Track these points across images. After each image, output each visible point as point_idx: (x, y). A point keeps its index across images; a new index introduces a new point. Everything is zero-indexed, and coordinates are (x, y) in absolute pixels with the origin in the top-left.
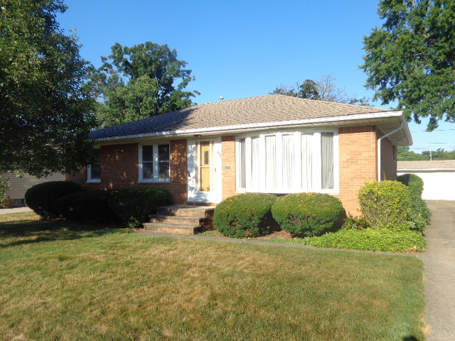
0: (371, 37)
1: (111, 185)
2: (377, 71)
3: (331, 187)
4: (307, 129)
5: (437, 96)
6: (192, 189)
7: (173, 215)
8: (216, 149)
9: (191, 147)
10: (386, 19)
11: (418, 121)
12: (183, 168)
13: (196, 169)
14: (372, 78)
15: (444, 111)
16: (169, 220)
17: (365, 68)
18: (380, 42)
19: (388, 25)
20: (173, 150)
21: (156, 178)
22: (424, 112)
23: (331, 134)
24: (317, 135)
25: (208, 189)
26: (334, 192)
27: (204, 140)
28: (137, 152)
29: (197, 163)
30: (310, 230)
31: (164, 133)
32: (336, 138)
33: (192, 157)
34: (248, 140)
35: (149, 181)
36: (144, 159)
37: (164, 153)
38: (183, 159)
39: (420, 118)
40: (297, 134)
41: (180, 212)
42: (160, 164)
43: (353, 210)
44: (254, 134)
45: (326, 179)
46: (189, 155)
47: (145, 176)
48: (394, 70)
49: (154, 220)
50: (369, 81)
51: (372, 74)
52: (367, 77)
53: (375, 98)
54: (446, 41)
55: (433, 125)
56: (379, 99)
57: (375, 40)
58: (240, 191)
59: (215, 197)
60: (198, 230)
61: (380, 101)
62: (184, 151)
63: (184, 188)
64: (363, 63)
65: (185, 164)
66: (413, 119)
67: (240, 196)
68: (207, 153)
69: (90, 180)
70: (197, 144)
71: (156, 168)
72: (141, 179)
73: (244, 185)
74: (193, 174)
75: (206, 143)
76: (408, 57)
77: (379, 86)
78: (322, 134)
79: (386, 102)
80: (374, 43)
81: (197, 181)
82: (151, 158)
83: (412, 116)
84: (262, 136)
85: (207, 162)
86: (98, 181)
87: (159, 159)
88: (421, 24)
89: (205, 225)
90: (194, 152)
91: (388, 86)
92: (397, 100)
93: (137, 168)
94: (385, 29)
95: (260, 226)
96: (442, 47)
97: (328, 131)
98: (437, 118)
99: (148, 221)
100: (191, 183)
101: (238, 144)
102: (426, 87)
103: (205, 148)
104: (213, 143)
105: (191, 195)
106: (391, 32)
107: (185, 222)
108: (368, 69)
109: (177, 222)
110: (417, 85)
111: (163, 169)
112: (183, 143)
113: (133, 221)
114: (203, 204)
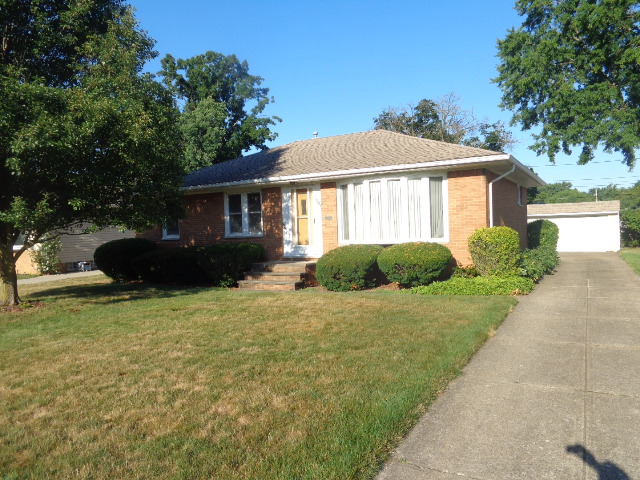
0: (506, 41)
1: (193, 241)
2: (515, 87)
3: (441, 236)
4: (415, 174)
5: (590, 118)
6: (289, 242)
7: (270, 271)
8: (315, 197)
9: (286, 196)
10: (526, 16)
11: (568, 152)
12: (277, 219)
13: (293, 220)
14: (509, 94)
15: (599, 138)
16: (266, 276)
17: (499, 81)
18: (519, 47)
19: (528, 23)
20: (264, 200)
21: (246, 231)
22: (575, 139)
23: (440, 179)
24: (425, 181)
25: (307, 243)
26: (444, 241)
27: (301, 188)
28: (223, 202)
29: (294, 213)
30: (417, 279)
31: (256, 180)
32: (445, 183)
33: (288, 207)
34: (350, 187)
35: (238, 235)
36: (231, 210)
37: (254, 203)
38: (277, 209)
39: (571, 147)
40: (403, 179)
41: (278, 268)
42: (250, 216)
43: (464, 258)
44: (357, 180)
45: (435, 228)
46: (284, 205)
47: (233, 229)
48: (535, 85)
49: (249, 278)
50: (504, 99)
51: (509, 90)
52: (502, 94)
53: (513, 122)
54: (600, 47)
55: (586, 157)
56: (519, 124)
57: (512, 45)
58: (342, 242)
59: (315, 251)
60: (299, 286)
61: (520, 125)
62: (279, 199)
63: (279, 242)
64: (497, 75)
65: (280, 214)
66: (562, 148)
67: (344, 248)
68: (304, 203)
69: (166, 236)
70: (292, 192)
71: (246, 220)
72: (228, 234)
73: (347, 237)
74: (289, 226)
75: (304, 191)
76: (553, 70)
77: (519, 106)
78: (431, 179)
79: (527, 127)
80: (512, 48)
81: (294, 234)
82: (239, 209)
83: (561, 143)
84: (366, 182)
85: (304, 212)
86: (177, 237)
87: (249, 210)
88: (568, 23)
89: (307, 280)
90: (291, 202)
91: (530, 105)
92: (541, 124)
93: (223, 222)
94: (525, 29)
95: (366, 278)
96: (595, 55)
97: (436, 175)
98: (591, 146)
99: (243, 278)
100: (287, 236)
101: (339, 191)
102: (576, 107)
103: (302, 196)
104: (311, 190)
105: (287, 249)
106: (533, 33)
107: (284, 278)
108: (503, 83)
109: (275, 278)
110: (566, 104)
111: (254, 221)
112: (276, 191)
113: (225, 280)
114: (302, 259)
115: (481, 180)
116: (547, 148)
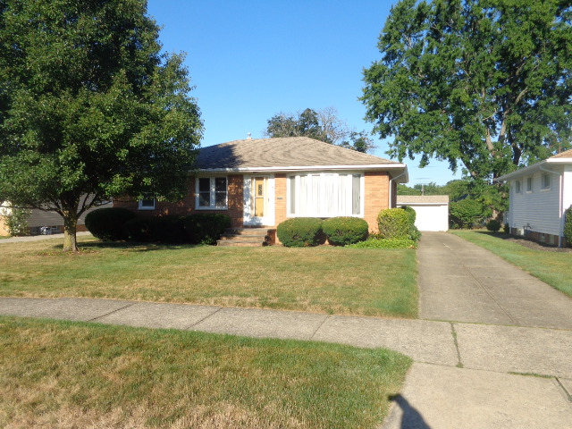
0: (371, 71)
1: (167, 212)
2: (376, 105)
3: (358, 213)
4: (343, 172)
5: (428, 135)
6: (247, 214)
7: (239, 234)
8: (269, 184)
9: (246, 181)
10: (385, 54)
11: (412, 157)
12: (239, 198)
13: (252, 198)
14: (371, 111)
15: (434, 150)
16: (238, 237)
17: (364, 100)
18: (380, 76)
19: (386, 59)
20: (230, 183)
21: (213, 205)
22: (418, 149)
23: (359, 176)
24: (350, 177)
25: (262, 215)
26: (361, 216)
27: (259, 176)
28: (194, 183)
29: (253, 193)
30: (348, 240)
32: (363, 179)
33: (248, 189)
34: (297, 178)
35: (206, 208)
36: (201, 189)
37: (221, 184)
38: (240, 190)
39: (414, 155)
40: (336, 175)
41: (245, 232)
42: (217, 194)
43: (373, 228)
44: (303, 173)
45: (355, 206)
46: (245, 187)
47: (202, 204)
48: (393, 106)
49: (224, 238)
50: (368, 114)
51: (371, 107)
52: (366, 111)
53: (374, 132)
54: (437, 85)
55: (424, 162)
56: (377, 133)
57: (374, 74)
58: (290, 216)
59: (269, 221)
60: (265, 244)
62: (241, 184)
63: (241, 214)
64: (362, 94)
65: (242, 194)
66: (408, 154)
67: (291, 220)
68: (260, 187)
69: (141, 207)
70: (252, 179)
71: (213, 197)
72: (198, 207)
73: (293, 211)
74: (248, 203)
75: (261, 179)
76: (405, 95)
77: (378, 120)
78: (354, 176)
79: (383, 136)
80: (374, 76)
81: (252, 209)
82: (208, 188)
83: (407, 152)
84: (310, 175)
85: (260, 193)
86: (152, 208)
87: (216, 190)
88: (416, 63)
89: (268, 240)
90: (251, 186)
91: (386, 120)
92: (393, 135)
93: (194, 197)
94: (384, 62)
95: (315, 239)
96: (434, 90)
97: (358, 173)
98: (428, 155)
99: (219, 238)
100: (247, 210)
101: (288, 180)
102: (419, 126)
103: (259, 182)
104: (267, 178)
105: (246, 219)
106: (389, 67)
107: (252, 239)
108: (367, 101)
109: (245, 239)
110: (412, 123)
111: (220, 198)
112: (239, 178)
113: (205, 239)
114: (259, 226)
115: (386, 177)
116: (398, 154)
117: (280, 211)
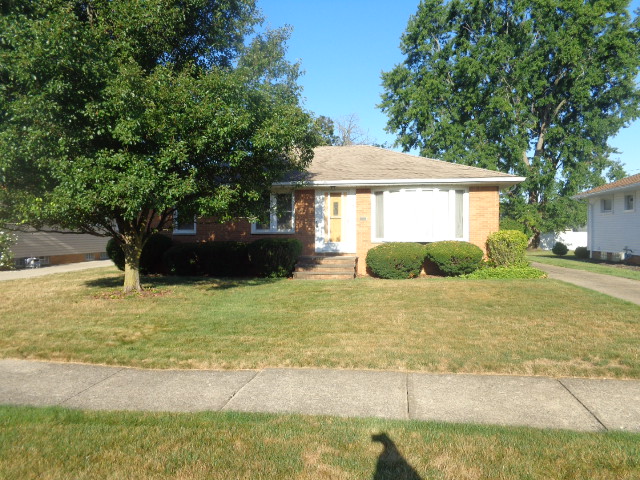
0: (393, 74)
1: (213, 236)
3: (462, 236)
4: (445, 187)
6: (321, 239)
7: (320, 264)
8: (348, 202)
9: (318, 198)
10: (407, 56)
12: (309, 218)
13: (326, 220)
14: (392, 121)
16: (319, 268)
18: (403, 80)
20: (297, 200)
21: (275, 228)
23: (463, 192)
25: (338, 240)
27: (335, 191)
29: (328, 212)
30: (464, 269)
32: (466, 195)
33: (321, 208)
34: (386, 193)
35: (266, 231)
37: (285, 203)
38: (311, 209)
42: (279, 214)
44: (394, 188)
46: (317, 206)
47: (259, 226)
49: (300, 269)
50: (389, 123)
51: (393, 116)
56: (400, 146)
57: (397, 78)
58: (375, 240)
62: (312, 201)
63: (312, 238)
65: (313, 214)
68: (336, 205)
69: (177, 231)
70: (326, 195)
71: (274, 218)
72: (254, 230)
73: (380, 234)
74: (321, 225)
75: (339, 195)
77: (399, 131)
78: (457, 192)
80: (395, 81)
81: (326, 232)
82: (268, 207)
84: (402, 190)
85: (336, 212)
86: (193, 232)
87: (279, 208)
90: (325, 203)
91: (408, 131)
92: (418, 147)
94: (406, 66)
97: (461, 189)
100: (319, 233)
101: (372, 197)
103: (335, 199)
104: (345, 194)
105: (319, 245)
106: (412, 71)
108: (386, 109)
111: (284, 220)
112: (309, 193)
114: (335, 254)
115: (495, 195)
117: (363, 235)
